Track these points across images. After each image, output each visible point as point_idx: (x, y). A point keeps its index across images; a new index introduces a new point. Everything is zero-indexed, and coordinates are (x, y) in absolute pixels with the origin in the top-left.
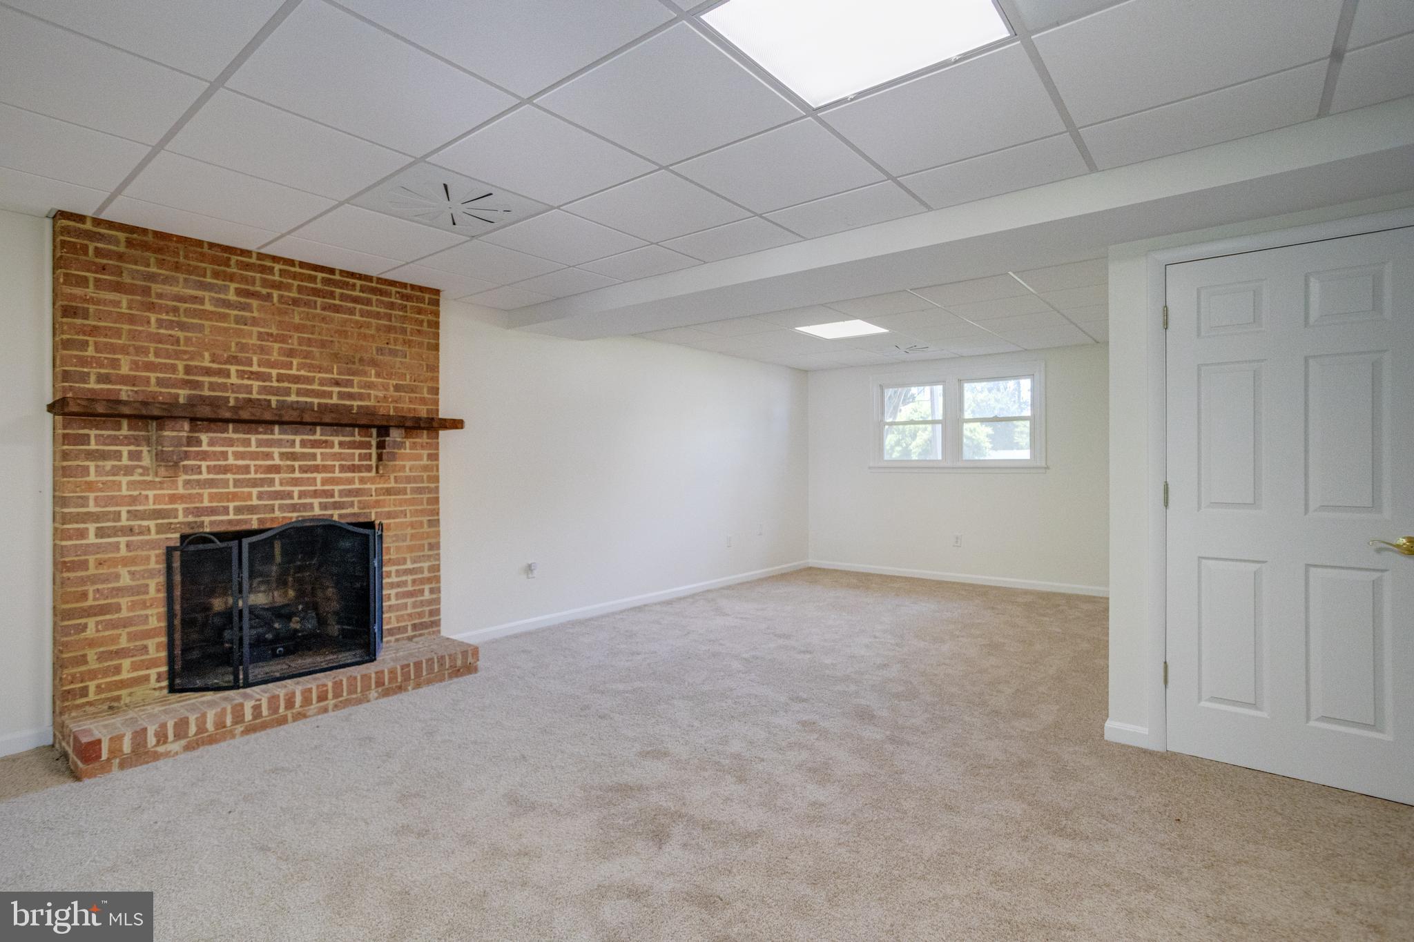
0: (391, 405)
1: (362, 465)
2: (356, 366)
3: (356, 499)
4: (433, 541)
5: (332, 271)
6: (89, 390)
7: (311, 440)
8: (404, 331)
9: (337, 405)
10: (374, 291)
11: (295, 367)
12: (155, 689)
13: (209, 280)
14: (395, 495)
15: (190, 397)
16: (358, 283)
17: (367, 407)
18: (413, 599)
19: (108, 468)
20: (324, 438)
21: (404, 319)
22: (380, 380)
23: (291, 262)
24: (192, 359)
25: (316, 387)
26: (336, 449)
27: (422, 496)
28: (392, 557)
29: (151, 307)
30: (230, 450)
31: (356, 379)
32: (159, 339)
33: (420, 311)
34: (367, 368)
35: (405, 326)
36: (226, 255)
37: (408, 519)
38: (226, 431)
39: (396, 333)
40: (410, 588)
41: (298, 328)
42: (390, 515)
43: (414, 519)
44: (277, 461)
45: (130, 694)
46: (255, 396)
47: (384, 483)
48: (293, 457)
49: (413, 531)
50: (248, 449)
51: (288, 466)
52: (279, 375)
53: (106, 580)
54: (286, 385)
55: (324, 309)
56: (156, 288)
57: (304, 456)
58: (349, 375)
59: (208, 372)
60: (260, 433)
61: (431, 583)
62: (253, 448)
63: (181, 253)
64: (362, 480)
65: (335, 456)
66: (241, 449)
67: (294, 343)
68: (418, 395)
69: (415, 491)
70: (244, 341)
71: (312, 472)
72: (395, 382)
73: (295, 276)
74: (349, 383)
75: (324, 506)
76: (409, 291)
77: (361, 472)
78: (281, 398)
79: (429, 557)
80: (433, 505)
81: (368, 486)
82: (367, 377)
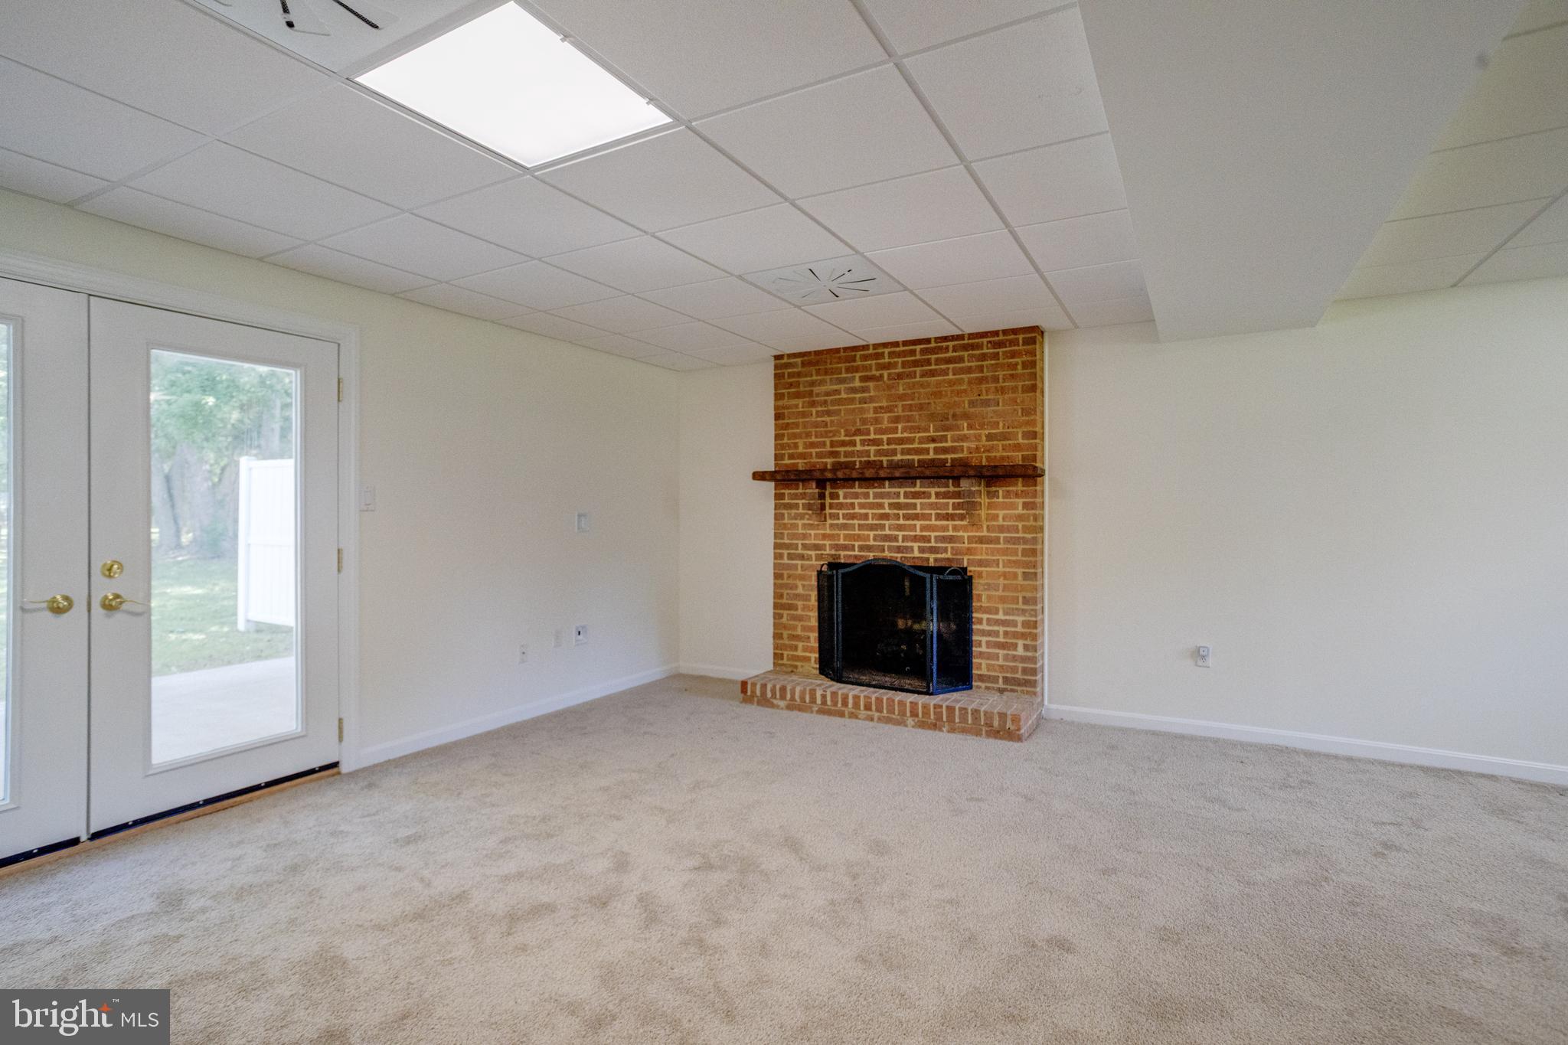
0: (984, 455)
1: (956, 514)
2: (951, 422)
3: (949, 545)
4: (1028, 595)
5: (928, 341)
6: (786, 465)
7: (911, 492)
8: (996, 379)
9: (933, 460)
10: (965, 348)
11: (900, 431)
12: (813, 668)
13: (844, 375)
14: (988, 544)
15: (834, 464)
16: (951, 344)
17: (961, 459)
18: (1005, 652)
19: (793, 515)
20: (922, 490)
21: (995, 367)
22: (972, 432)
23: (896, 344)
24: (834, 436)
25: (916, 445)
26: (933, 499)
27: (1016, 546)
28: (983, 605)
29: (813, 404)
30: (856, 501)
31: (949, 434)
32: (816, 425)
33: (1013, 355)
34: (959, 422)
35: (997, 373)
36: (853, 353)
37: (1001, 569)
38: (853, 487)
39: (988, 382)
40: (1001, 639)
41: (902, 397)
42: (981, 563)
43: (1008, 570)
44: (887, 511)
45: (802, 666)
46: (872, 458)
47: (977, 532)
48: (898, 506)
49: (1006, 582)
50: (868, 501)
51: (894, 514)
52: (888, 439)
53: (791, 589)
54: (893, 446)
55: (922, 376)
56: (816, 390)
57: (907, 506)
58: (944, 431)
59: (843, 444)
60: (875, 488)
61: (1026, 639)
62: (871, 500)
63: (829, 361)
64: (955, 528)
65: (932, 506)
66: (863, 501)
67: (899, 412)
68: (1010, 442)
69: (1008, 541)
70: (864, 416)
71: (913, 520)
72: (987, 432)
73: (899, 355)
74: (944, 439)
75: (922, 550)
76: (1001, 337)
77: (954, 520)
78: (890, 458)
79: (1024, 611)
80: (1029, 557)
81: (961, 534)
82: (960, 431)
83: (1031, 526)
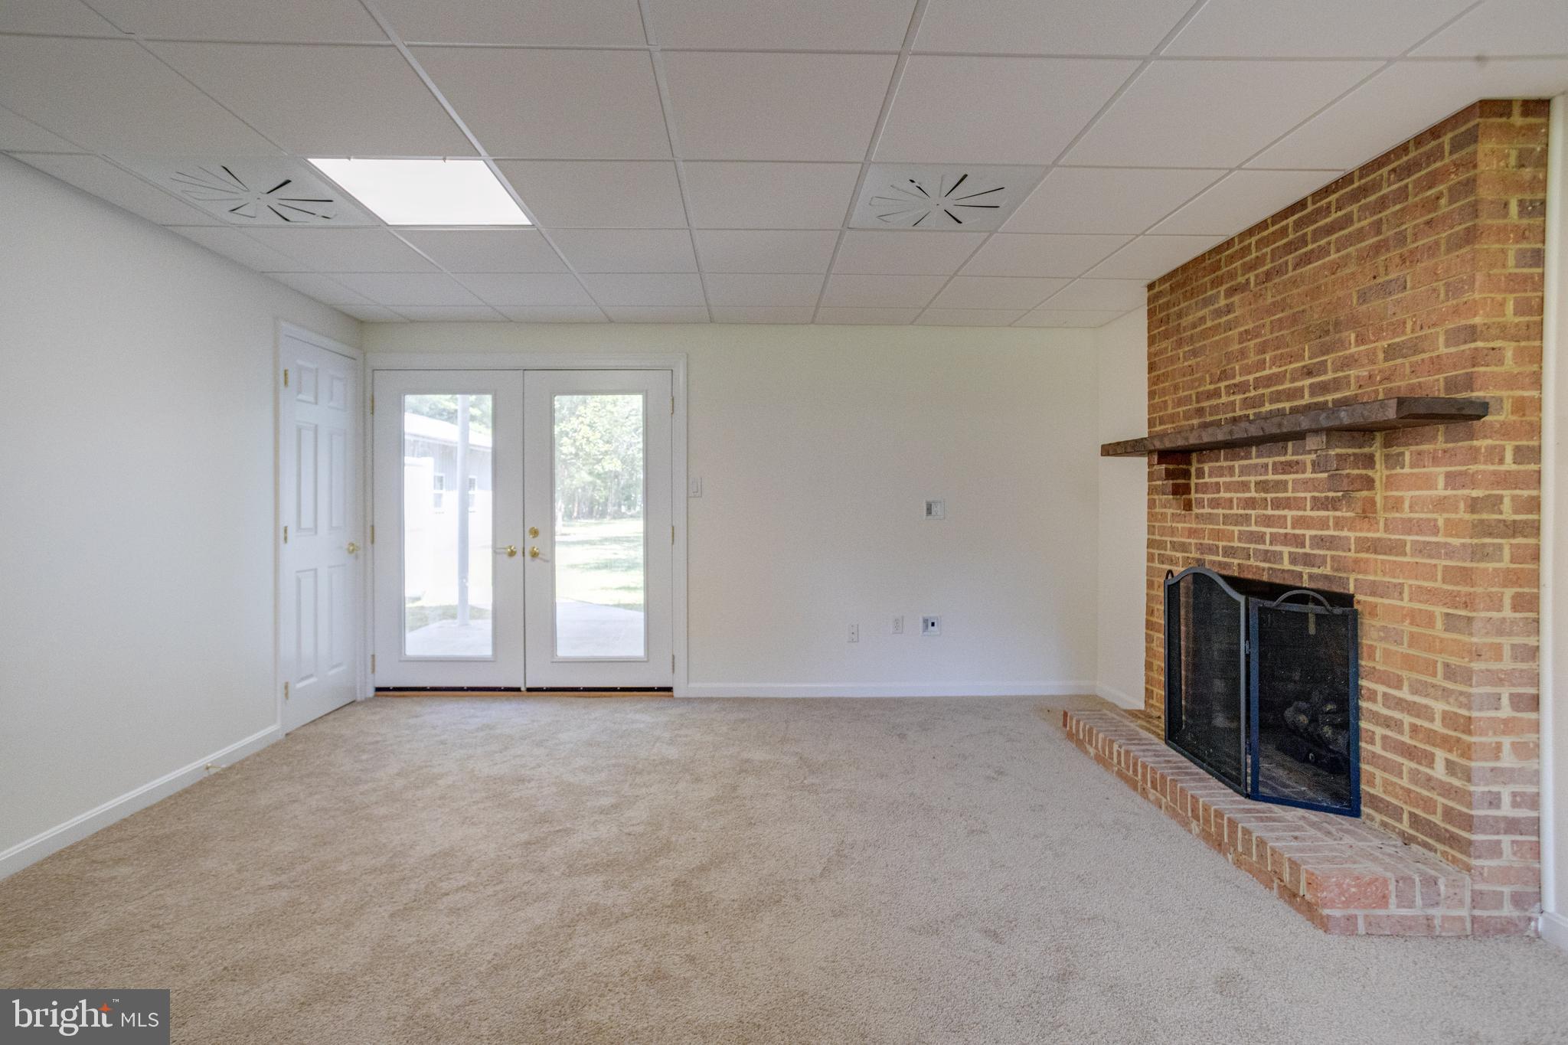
0: (1380, 388)
2: (1332, 336)
3: (1329, 554)
5: (1301, 204)
6: (1158, 432)
7: (1282, 463)
8: (1402, 240)
9: (1309, 407)
10: (1355, 196)
11: (1268, 365)
13: (1209, 293)
14: (1385, 554)
16: (1334, 197)
17: (1346, 400)
18: (1414, 766)
19: (1163, 501)
20: (1295, 458)
21: (1400, 217)
22: (1362, 348)
23: (1265, 224)
24: (1200, 385)
25: (1287, 385)
26: (1309, 474)
27: (1434, 562)
28: (1378, 667)
29: (1180, 344)
30: (1222, 480)
31: (1330, 359)
32: (1183, 373)
33: (1434, 180)
34: (1345, 334)
35: (1404, 227)
36: (1219, 257)
37: (1407, 603)
38: (1219, 459)
39: (1388, 250)
40: (1407, 739)
41: (1270, 310)
42: (1374, 589)
43: (1417, 606)
44: (1253, 494)
46: (1239, 412)
47: (1369, 530)
48: (1266, 486)
49: (1415, 629)
50: (1233, 479)
51: (1261, 499)
52: (1255, 380)
54: (1261, 391)
55: (1295, 267)
56: (1184, 322)
57: (1276, 486)
58: (1323, 355)
59: (1209, 395)
60: (1242, 458)
61: (1451, 751)
62: (1237, 478)
63: (1194, 277)
64: (1337, 523)
65: (1307, 485)
66: (1229, 479)
67: (1267, 334)
68: (1425, 356)
69: (1419, 549)
70: (1229, 350)
71: (1283, 509)
72: (1385, 344)
73: (1268, 241)
74: (1323, 368)
75: (1293, 559)
77: (1336, 510)
78: (1257, 410)
79: (1446, 694)
80: (1457, 584)
81: (1345, 533)
82: (1346, 349)
83: (1461, 519)
